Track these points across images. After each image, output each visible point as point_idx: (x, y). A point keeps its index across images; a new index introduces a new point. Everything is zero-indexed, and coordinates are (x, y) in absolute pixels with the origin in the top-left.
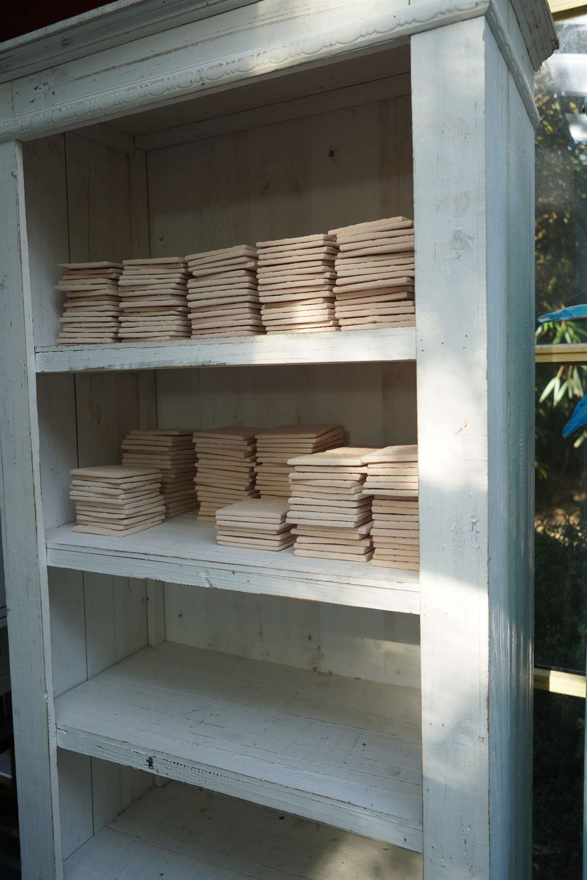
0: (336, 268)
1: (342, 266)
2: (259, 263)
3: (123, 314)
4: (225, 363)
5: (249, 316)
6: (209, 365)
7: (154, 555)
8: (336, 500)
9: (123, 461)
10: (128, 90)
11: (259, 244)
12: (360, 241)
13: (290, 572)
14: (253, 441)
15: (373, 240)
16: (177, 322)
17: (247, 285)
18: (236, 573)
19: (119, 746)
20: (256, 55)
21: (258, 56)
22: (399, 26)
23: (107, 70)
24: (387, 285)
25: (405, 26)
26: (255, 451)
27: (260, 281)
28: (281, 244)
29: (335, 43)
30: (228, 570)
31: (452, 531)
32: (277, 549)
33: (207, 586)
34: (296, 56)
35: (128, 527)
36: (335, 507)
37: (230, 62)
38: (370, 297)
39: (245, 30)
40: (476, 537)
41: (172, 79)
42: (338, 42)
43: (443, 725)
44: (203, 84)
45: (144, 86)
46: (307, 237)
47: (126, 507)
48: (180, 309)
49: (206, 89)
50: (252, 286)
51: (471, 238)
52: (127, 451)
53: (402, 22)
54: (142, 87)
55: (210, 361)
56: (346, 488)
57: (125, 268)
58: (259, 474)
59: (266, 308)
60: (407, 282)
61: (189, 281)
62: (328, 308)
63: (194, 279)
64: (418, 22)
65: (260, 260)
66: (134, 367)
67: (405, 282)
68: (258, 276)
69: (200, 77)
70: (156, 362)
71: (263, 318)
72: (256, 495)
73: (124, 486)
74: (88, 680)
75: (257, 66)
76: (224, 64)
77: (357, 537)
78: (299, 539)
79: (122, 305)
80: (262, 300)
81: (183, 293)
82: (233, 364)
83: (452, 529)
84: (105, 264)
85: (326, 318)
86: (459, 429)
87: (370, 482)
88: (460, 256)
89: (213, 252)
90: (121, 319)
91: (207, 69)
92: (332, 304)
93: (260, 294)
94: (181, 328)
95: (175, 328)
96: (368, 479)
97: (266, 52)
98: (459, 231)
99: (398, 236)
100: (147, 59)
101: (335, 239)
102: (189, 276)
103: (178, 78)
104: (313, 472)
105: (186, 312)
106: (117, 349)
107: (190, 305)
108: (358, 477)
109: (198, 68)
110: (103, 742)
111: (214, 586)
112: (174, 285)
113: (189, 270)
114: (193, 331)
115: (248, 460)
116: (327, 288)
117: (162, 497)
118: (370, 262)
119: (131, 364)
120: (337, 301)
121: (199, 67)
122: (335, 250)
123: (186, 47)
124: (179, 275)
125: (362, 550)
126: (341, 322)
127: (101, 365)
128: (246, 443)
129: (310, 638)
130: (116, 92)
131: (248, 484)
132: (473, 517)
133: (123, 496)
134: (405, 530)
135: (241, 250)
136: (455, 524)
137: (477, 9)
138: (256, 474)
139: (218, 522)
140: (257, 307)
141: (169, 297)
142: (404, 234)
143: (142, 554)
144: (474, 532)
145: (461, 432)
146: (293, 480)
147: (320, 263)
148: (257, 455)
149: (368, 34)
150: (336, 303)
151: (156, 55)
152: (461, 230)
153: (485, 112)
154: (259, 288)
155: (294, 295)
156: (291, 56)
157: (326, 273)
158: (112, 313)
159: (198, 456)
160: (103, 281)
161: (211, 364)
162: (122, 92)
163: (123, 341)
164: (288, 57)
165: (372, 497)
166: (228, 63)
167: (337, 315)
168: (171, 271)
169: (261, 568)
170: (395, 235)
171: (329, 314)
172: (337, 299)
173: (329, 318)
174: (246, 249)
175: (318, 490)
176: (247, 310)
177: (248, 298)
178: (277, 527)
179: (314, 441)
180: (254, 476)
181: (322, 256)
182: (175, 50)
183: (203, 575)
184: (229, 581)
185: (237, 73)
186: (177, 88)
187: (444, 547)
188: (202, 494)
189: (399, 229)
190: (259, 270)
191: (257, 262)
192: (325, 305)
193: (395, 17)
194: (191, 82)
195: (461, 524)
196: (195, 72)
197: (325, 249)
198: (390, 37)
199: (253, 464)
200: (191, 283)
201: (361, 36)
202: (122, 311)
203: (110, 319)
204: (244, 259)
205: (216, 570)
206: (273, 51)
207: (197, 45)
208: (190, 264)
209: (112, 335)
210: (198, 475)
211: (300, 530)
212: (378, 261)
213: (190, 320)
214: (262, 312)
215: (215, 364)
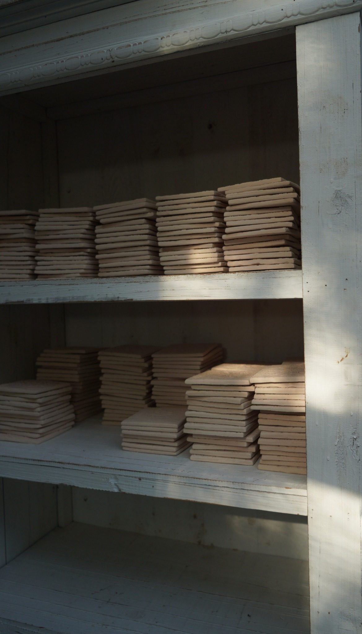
0: (225, 219)
1: (229, 217)
2: (158, 214)
3: (39, 254)
4: (132, 299)
5: (148, 257)
6: (118, 301)
7: (69, 464)
8: (227, 414)
9: (38, 375)
10: (46, 65)
11: (158, 198)
12: (246, 197)
13: (191, 479)
14: (149, 358)
15: (257, 196)
16: (86, 262)
17: (147, 231)
18: (142, 480)
19: (36, 631)
20: (160, 38)
21: (162, 39)
22: (286, 18)
23: (27, 47)
24: (269, 234)
25: (291, 18)
26: (151, 367)
27: (159, 229)
28: (177, 198)
29: (230, 30)
30: (135, 477)
31: (336, 445)
32: (175, 454)
33: (116, 490)
34: (195, 40)
35: (43, 435)
36: (226, 419)
37: (137, 44)
38: (253, 243)
39: (151, 17)
40: (357, 451)
41: (86, 57)
42: (233, 30)
43: (329, 613)
44: (113, 62)
45: (60, 62)
46: (200, 193)
47: (42, 418)
48: (89, 250)
49: (115, 66)
50: (151, 232)
51: (350, 197)
52: (40, 367)
53: (289, 15)
54: (58, 62)
55: (118, 297)
56: (236, 404)
57: (41, 215)
58: (155, 386)
59: (164, 251)
60: (286, 231)
61: (97, 227)
62: (218, 252)
63: (101, 226)
64: (303, 14)
65: (159, 211)
66: (50, 301)
67: (285, 231)
68: (157, 225)
69: (111, 56)
70: (70, 297)
71: (162, 259)
72: (153, 405)
73: (40, 401)
74: (6, 564)
75: (161, 48)
76: (132, 45)
77: (245, 445)
78: (194, 446)
79: (38, 246)
80: (160, 244)
81: (91, 237)
82: (139, 300)
83: (336, 444)
84: (23, 212)
85: (216, 260)
86: (341, 359)
87: (257, 399)
88: (340, 212)
89: (117, 204)
90: (37, 258)
91: (117, 49)
92: (220, 248)
93: (159, 239)
94: (90, 267)
95: (85, 266)
96: (255, 396)
97: (169, 36)
98: (340, 191)
99: (278, 194)
100: (62, 39)
101: (224, 195)
102: (96, 223)
103: (90, 55)
104: (207, 390)
105: (93, 253)
106: (35, 285)
107: (98, 247)
108: (246, 395)
109: (108, 48)
110: (21, 629)
111: (123, 491)
112: (83, 231)
113: (97, 218)
114: (100, 269)
115: (145, 374)
116: (216, 235)
117: (72, 406)
118: (254, 215)
119: (47, 299)
120: (225, 246)
121: (110, 47)
122: (224, 204)
123: (98, 30)
124: (88, 222)
125: (249, 455)
126: (229, 264)
127: (21, 299)
128: (143, 360)
129: (195, 517)
130: (34, 66)
131: (145, 394)
132: (354, 433)
133: (39, 409)
134: (287, 439)
135: (142, 202)
136: (338, 440)
137: (354, 5)
138: (152, 386)
139: (123, 432)
140: (155, 250)
141: (80, 241)
142: (283, 192)
143: (58, 462)
144: (355, 447)
145: (342, 361)
146: (189, 397)
147: (211, 214)
148: (153, 370)
149: (259, 23)
150: (224, 248)
151: (71, 36)
152: (341, 190)
153: (361, 92)
154: (158, 234)
155: (188, 240)
156: (191, 40)
157: (216, 223)
158: (29, 254)
159: (103, 371)
160: (21, 226)
161: (120, 299)
162: (41, 67)
163: (39, 276)
164: (188, 41)
165: (258, 412)
166: (136, 44)
167: (226, 258)
168: (81, 219)
169: (164, 475)
170: (275, 193)
171: (218, 257)
172: (225, 244)
173: (218, 260)
174: (146, 201)
175: (212, 405)
176: (147, 252)
177: (148, 242)
178: (175, 436)
179: (202, 359)
180: (150, 388)
181: (212, 209)
182: (88, 32)
183: (113, 481)
184: (136, 486)
185: (143, 53)
186: (90, 64)
187: (328, 459)
188: (106, 402)
189: (279, 188)
190: (158, 220)
191: (156, 213)
192: (215, 249)
193: (282, 10)
194: (102, 59)
195: (343, 439)
196: (105, 51)
197: (215, 203)
198: (279, 26)
199: (150, 378)
200: (98, 229)
201: (253, 25)
202: (38, 252)
203: (27, 258)
204: (145, 210)
205: (125, 477)
206: (175, 35)
207: (107, 28)
208: (97, 213)
209: (29, 272)
210: (102, 386)
211: (195, 438)
212: (260, 214)
213: (98, 260)
214: (160, 254)
215: (123, 300)
